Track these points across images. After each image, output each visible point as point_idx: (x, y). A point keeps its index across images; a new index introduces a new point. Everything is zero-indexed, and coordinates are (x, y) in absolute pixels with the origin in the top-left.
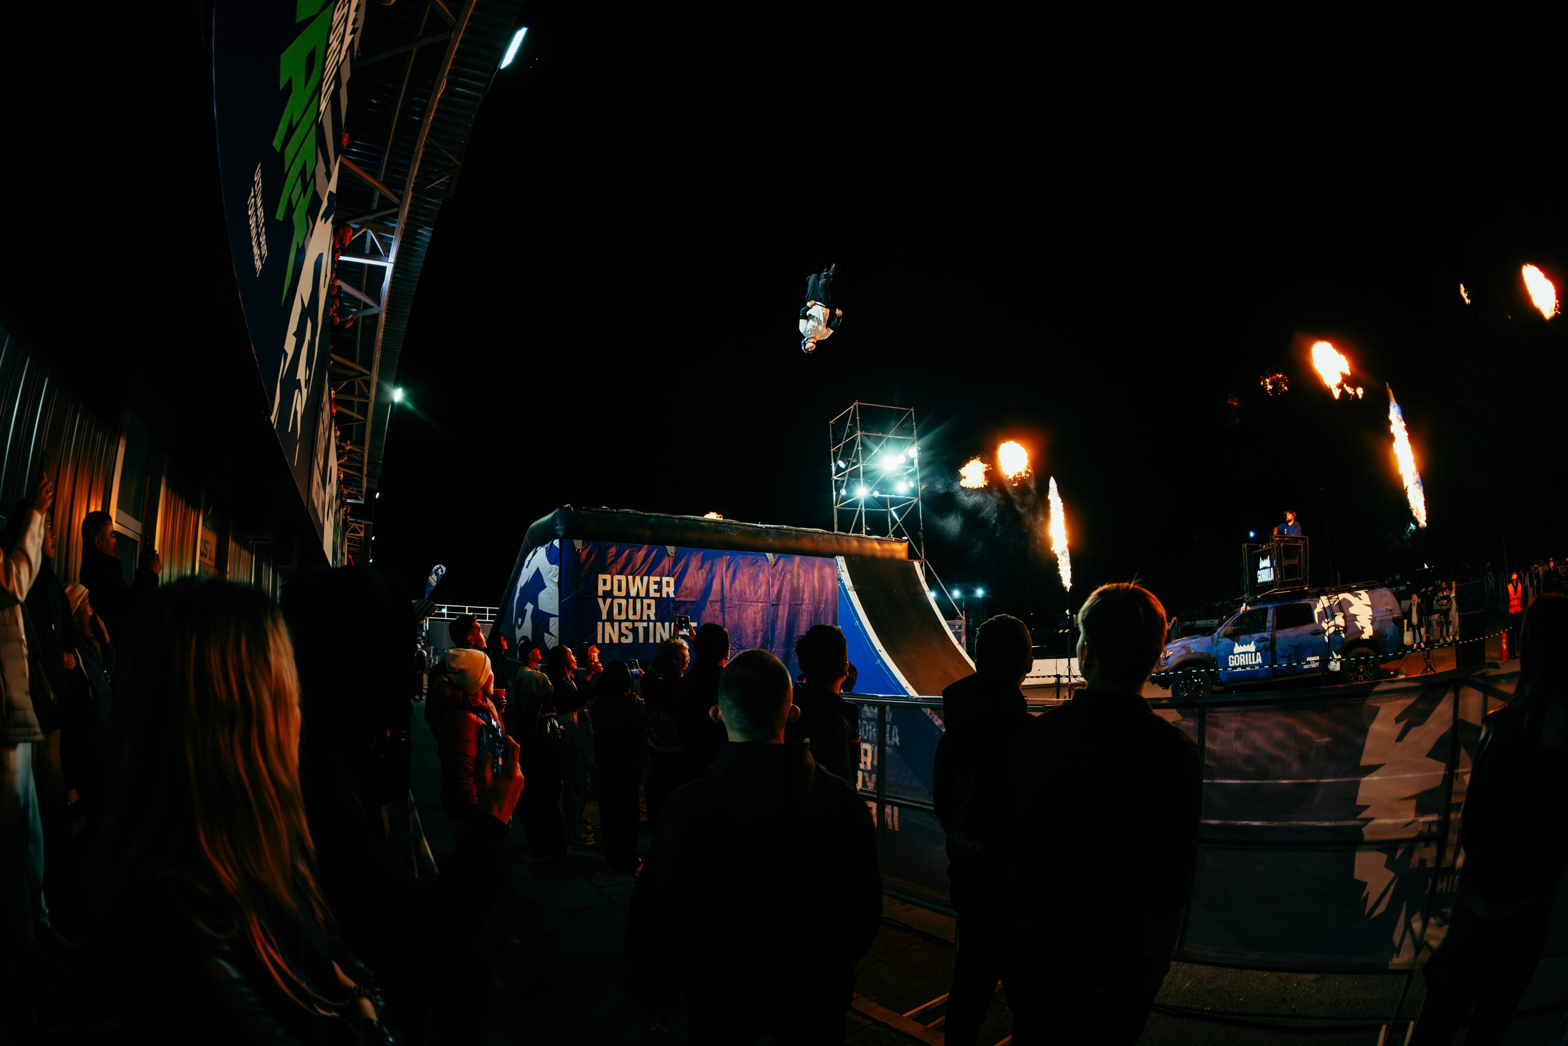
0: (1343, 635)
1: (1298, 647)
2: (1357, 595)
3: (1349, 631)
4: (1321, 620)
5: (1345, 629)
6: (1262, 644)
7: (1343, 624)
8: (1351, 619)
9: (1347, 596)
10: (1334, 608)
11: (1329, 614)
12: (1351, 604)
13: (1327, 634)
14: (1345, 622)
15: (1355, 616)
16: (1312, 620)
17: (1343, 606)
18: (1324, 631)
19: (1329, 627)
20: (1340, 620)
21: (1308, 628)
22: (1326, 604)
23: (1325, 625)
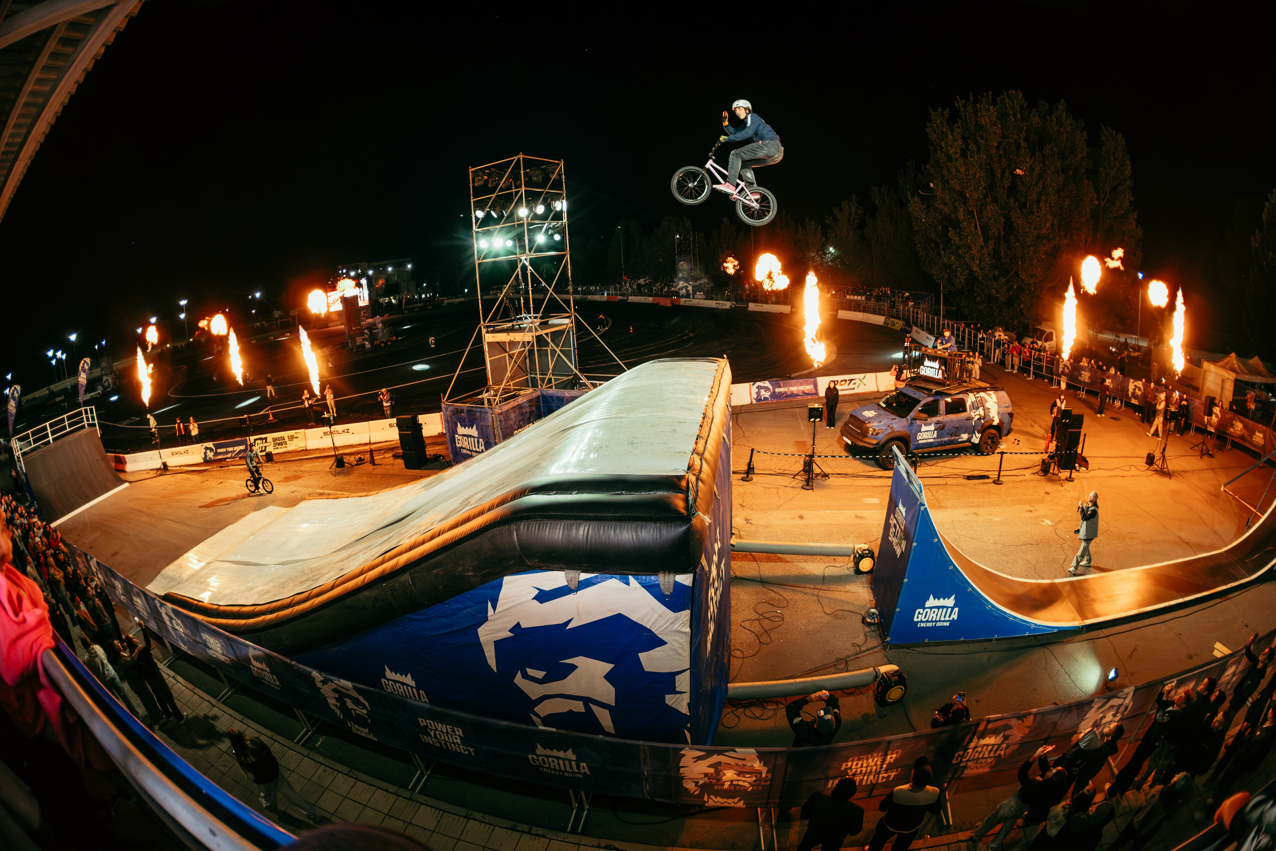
1: (957, 428)
2: (989, 395)
3: (986, 419)
4: (970, 411)
5: (984, 418)
6: (938, 426)
7: (983, 415)
8: (986, 410)
9: (982, 394)
10: (978, 402)
12: (987, 401)
13: (974, 420)
14: (984, 413)
15: (989, 409)
16: (965, 410)
19: (975, 414)
20: (981, 411)
21: (963, 415)
22: (974, 399)
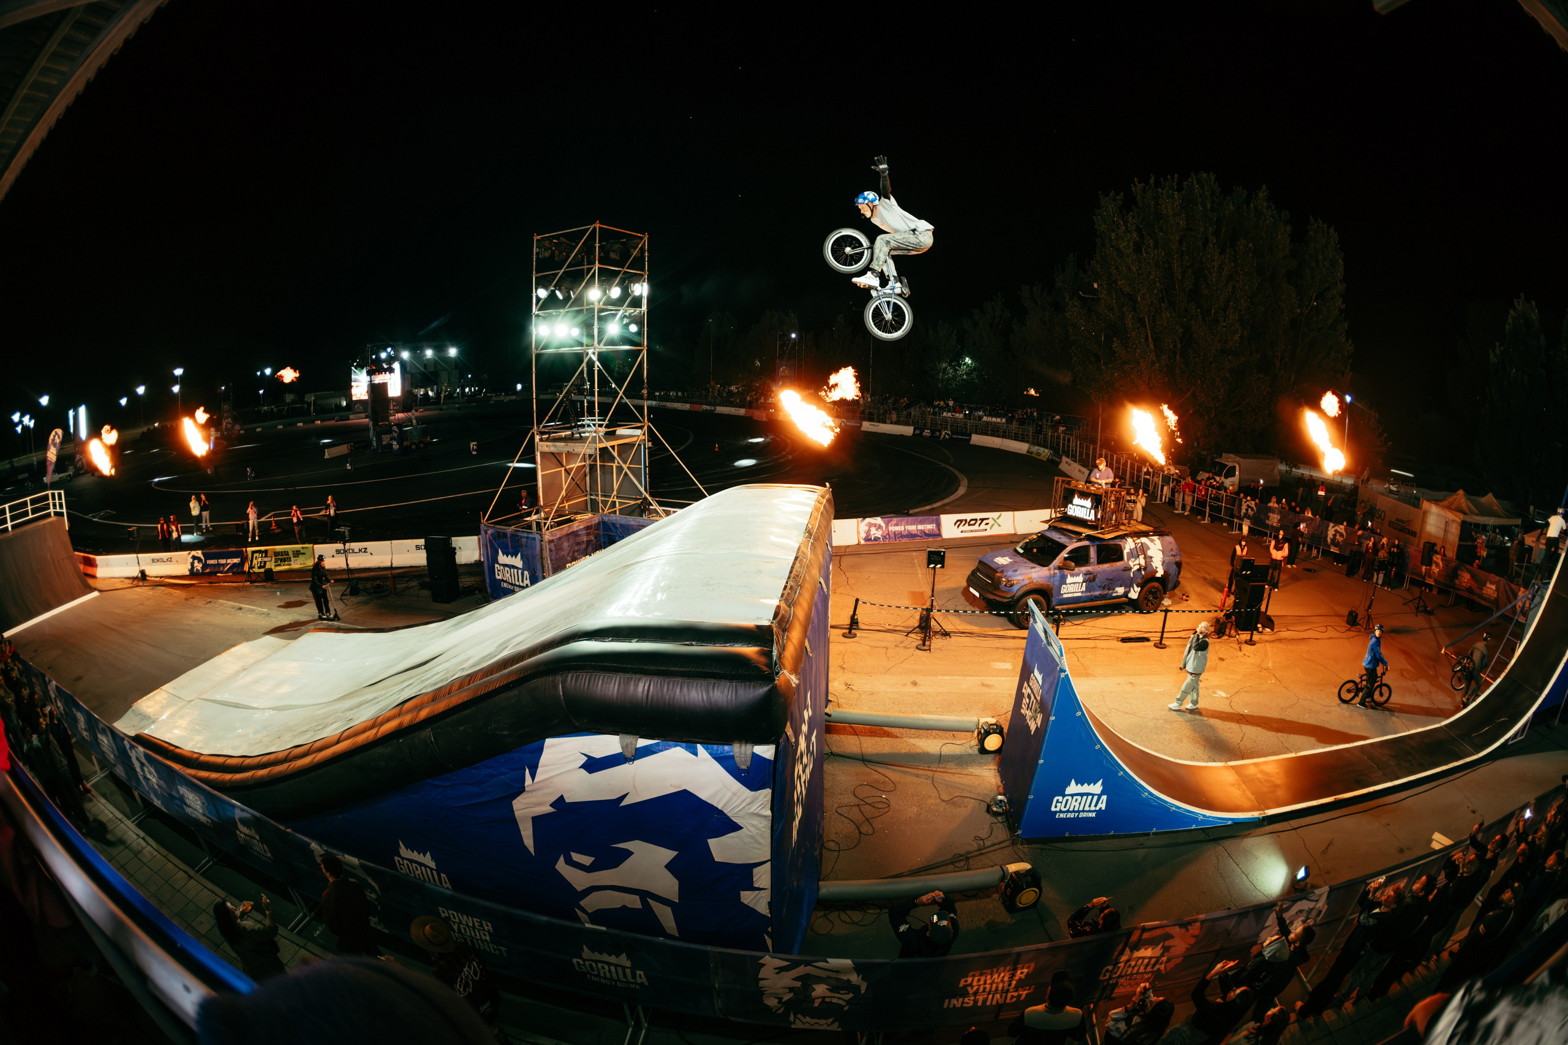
0: (1143, 572)
1: (1112, 580)
2: (1152, 541)
3: (1148, 569)
4: (1128, 560)
5: (1145, 569)
6: (1088, 577)
7: (1144, 564)
8: (1148, 559)
9: (1144, 540)
10: (1138, 550)
11: (1134, 554)
12: (1148, 548)
13: (1132, 570)
14: (1146, 562)
15: (1151, 557)
16: (1121, 558)
17: (1143, 549)
18: (1132, 568)
19: (1135, 564)
20: (1141, 561)
21: (1119, 565)
22: (1133, 546)
23: (1131, 564)
